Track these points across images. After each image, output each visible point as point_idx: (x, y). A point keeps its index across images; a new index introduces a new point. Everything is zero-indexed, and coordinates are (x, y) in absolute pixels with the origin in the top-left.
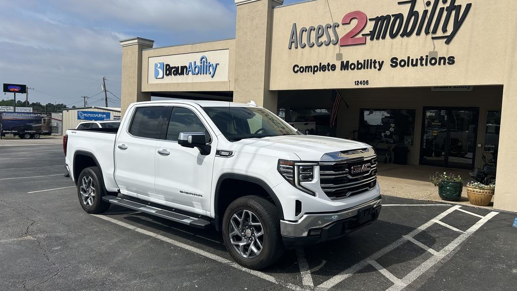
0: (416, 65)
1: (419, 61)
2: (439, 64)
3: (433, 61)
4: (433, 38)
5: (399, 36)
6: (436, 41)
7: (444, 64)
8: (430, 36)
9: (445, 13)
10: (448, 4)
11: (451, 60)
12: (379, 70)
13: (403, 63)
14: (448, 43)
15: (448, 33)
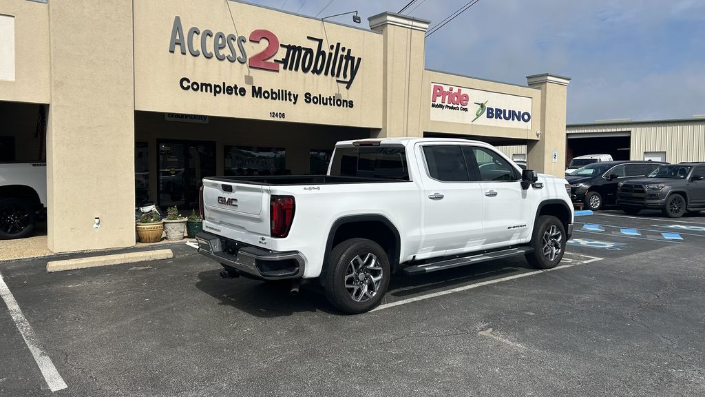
0: (326, 104)
1: (328, 101)
2: (343, 106)
3: (339, 103)
4: (338, 81)
5: (310, 72)
6: (339, 84)
7: (347, 106)
8: (335, 78)
9: (344, 61)
10: (345, 53)
11: (351, 104)
12: (295, 103)
13: (315, 100)
14: (348, 88)
15: (348, 79)
